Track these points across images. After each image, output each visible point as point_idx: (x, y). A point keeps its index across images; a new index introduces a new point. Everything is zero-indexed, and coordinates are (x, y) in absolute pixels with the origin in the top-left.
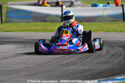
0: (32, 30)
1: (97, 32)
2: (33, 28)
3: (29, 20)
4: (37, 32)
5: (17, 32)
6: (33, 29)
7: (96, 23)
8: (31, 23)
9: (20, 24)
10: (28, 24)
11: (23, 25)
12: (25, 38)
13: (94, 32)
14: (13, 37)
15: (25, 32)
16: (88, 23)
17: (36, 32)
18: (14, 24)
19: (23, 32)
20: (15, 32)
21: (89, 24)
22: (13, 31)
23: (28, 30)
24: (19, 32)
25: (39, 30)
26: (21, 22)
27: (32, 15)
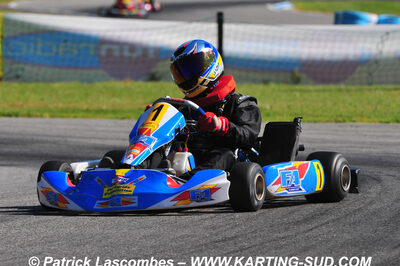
0: (99, 112)
1: (354, 121)
2: (105, 102)
3: (93, 72)
4: (123, 118)
5: (42, 116)
6: (104, 107)
7: (353, 88)
8: (99, 85)
9: (56, 85)
10: (86, 85)
11: (66, 90)
12: (74, 140)
13: (344, 121)
14: (28, 137)
15: (75, 117)
16: (321, 87)
17: (117, 118)
18: (33, 85)
19: (69, 117)
20: (37, 116)
21: (324, 90)
22: (29, 116)
23: (87, 111)
24: (52, 117)
25: (130, 111)
26: (59, 80)
27: (103, 53)
